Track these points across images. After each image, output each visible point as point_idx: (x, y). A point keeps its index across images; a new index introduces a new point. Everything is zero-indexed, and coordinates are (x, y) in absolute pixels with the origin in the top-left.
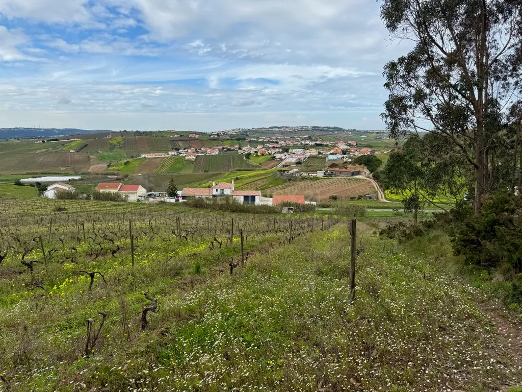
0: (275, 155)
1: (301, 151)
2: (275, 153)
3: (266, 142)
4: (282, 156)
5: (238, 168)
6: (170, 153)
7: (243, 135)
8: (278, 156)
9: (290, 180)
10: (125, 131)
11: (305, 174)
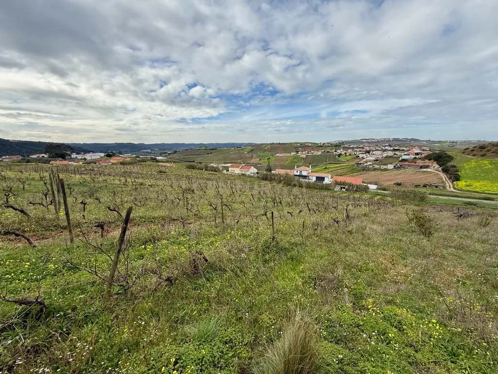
1: (379, 153)
3: (355, 148)
4: (364, 156)
5: (330, 162)
6: (292, 153)
8: (361, 156)
9: (363, 170)
11: (377, 166)
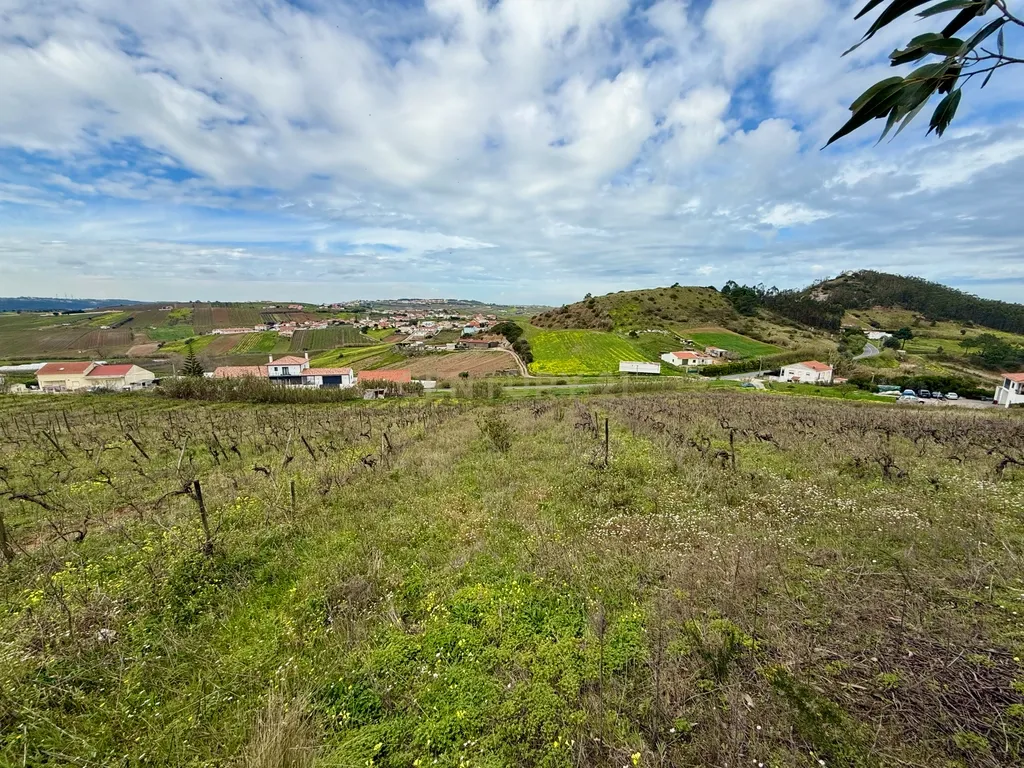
1: (431, 323)
2: (400, 327)
3: (392, 315)
4: (409, 329)
6: (256, 327)
7: (364, 307)
8: (403, 330)
11: (431, 348)
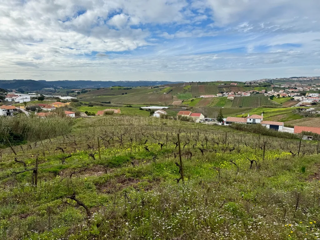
0: (293, 97)
1: (316, 95)
2: (293, 96)
3: (287, 88)
4: (300, 98)
5: (265, 106)
6: (217, 95)
7: (269, 83)
9: (306, 116)
10: (192, 82)
